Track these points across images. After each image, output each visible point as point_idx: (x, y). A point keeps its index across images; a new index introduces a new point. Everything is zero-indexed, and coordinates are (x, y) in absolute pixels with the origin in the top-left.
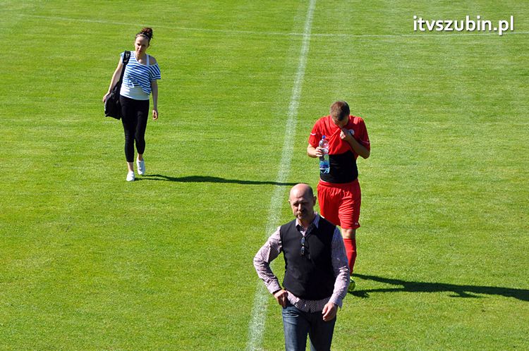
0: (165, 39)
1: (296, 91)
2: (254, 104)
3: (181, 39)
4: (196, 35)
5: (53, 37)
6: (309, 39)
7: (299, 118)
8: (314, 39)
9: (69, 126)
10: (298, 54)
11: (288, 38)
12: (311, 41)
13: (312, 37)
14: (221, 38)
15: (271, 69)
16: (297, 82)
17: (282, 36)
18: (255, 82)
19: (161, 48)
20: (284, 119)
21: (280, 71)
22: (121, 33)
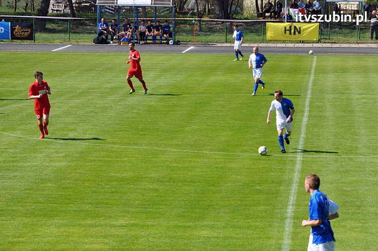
0: (193, 160)
1: (292, 199)
2: (260, 208)
3: (205, 160)
4: (216, 156)
5: (109, 159)
6: (302, 159)
7: (295, 218)
8: (305, 160)
9: (122, 226)
10: (293, 171)
11: (285, 159)
12: (302, 161)
13: (303, 158)
14: (235, 159)
15: (273, 182)
16: (293, 191)
17: (281, 157)
18: (261, 192)
19: (190, 167)
20: (283, 219)
21: (280, 183)
22: (160, 156)
